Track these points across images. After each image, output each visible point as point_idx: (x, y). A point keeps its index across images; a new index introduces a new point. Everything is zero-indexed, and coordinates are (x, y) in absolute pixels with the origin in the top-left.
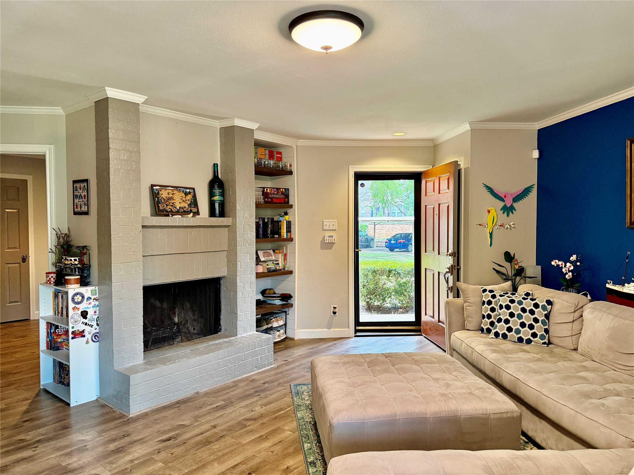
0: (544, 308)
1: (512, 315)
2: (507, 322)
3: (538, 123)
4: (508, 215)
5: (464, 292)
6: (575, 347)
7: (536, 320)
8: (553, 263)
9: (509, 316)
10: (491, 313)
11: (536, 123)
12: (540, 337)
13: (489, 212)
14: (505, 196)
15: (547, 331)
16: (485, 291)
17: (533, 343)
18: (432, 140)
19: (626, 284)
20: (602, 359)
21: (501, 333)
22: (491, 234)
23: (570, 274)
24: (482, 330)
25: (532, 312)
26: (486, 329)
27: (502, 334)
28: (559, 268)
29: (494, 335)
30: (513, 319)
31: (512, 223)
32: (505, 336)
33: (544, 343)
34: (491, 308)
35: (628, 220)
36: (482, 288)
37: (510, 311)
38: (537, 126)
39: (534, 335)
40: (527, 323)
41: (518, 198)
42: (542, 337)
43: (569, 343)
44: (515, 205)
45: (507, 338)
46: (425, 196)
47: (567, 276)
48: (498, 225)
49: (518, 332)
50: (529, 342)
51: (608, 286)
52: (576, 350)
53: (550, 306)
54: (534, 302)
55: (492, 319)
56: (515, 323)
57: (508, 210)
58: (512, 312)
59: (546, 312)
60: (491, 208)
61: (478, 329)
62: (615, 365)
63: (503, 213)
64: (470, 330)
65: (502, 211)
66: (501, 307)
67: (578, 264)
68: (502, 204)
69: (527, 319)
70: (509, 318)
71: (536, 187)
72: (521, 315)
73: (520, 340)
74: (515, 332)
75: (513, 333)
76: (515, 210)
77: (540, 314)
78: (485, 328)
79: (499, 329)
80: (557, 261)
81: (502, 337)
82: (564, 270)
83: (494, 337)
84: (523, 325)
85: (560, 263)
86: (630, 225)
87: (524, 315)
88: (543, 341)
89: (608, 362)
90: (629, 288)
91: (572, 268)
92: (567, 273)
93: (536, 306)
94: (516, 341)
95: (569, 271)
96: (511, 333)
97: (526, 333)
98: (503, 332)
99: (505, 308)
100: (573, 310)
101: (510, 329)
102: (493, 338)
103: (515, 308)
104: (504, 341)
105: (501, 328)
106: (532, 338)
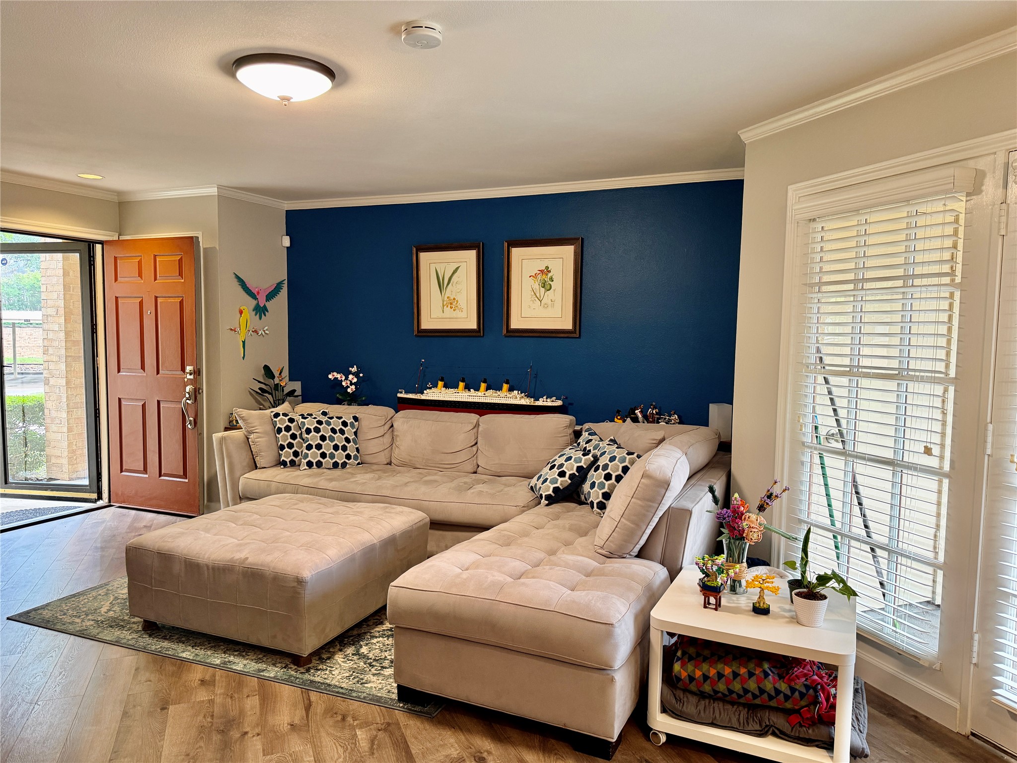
0: (352, 426)
1: (323, 438)
2: (319, 447)
3: (289, 202)
4: (260, 318)
5: (247, 420)
6: (388, 461)
7: (347, 440)
8: (330, 376)
9: (321, 440)
10: (292, 441)
11: (286, 202)
12: (354, 457)
13: (241, 312)
14: (258, 293)
15: (358, 450)
16: (277, 415)
17: (348, 466)
18: (119, 193)
19: (425, 391)
20: (427, 464)
21: (314, 461)
22: (244, 342)
23: (353, 387)
24: (284, 464)
25: (342, 432)
26: (290, 461)
27: (316, 462)
28: (337, 382)
29: (307, 466)
30: (325, 442)
31: (266, 328)
32: (319, 464)
33: (358, 464)
34: (291, 435)
35: (416, 329)
36: (272, 412)
37: (320, 434)
38: (286, 205)
39: (348, 457)
40: (340, 445)
41: (271, 296)
42: (356, 458)
43: (383, 458)
44: (268, 305)
45: (322, 465)
46: (115, 282)
47: (349, 390)
48: (251, 331)
49: (332, 456)
50: (344, 465)
51: (399, 395)
52: (390, 464)
53: (357, 423)
54: (342, 420)
55: (295, 448)
56: (327, 446)
57: (261, 311)
58: (323, 435)
59: (355, 430)
60: (244, 307)
61: (277, 463)
62: (441, 466)
63: (256, 315)
64: (265, 468)
65: (255, 312)
66: (308, 431)
67: (361, 375)
68: (254, 302)
69: (339, 440)
70: (321, 442)
71: (286, 282)
72: (333, 436)
73: (335, 465)
74: (329, 457)
75: (328, 458)
76: (268, 312)
77: (349, 432)
78: (288, 460)
79: (311, 457)
80: (335, 374)
81: (316, 466)
82: (344, 384)
83: (307, 468)
84: (336, 448)
85: (338, 376)
86: (418, 332)
87: (335, 436)
88: (358, 462)
89: (434, 465)
90: (428, 395)
91: (355, 380)
92: (348, 387)
93: (345, 424)
94: (332, 467)
95: (351, 384)
96: (326, 460)
97: (340, 457)
98: (317, 460)
99: (314, 431)
100: (383, 423)
101: (323, 455)
102: (305, 469)
103: (325, 430)
104: (320, 470)
105: (314, 455)
106: (347, 461)
